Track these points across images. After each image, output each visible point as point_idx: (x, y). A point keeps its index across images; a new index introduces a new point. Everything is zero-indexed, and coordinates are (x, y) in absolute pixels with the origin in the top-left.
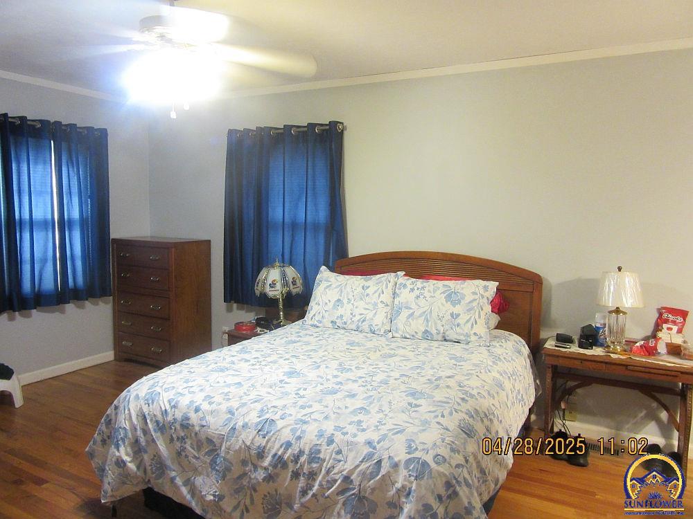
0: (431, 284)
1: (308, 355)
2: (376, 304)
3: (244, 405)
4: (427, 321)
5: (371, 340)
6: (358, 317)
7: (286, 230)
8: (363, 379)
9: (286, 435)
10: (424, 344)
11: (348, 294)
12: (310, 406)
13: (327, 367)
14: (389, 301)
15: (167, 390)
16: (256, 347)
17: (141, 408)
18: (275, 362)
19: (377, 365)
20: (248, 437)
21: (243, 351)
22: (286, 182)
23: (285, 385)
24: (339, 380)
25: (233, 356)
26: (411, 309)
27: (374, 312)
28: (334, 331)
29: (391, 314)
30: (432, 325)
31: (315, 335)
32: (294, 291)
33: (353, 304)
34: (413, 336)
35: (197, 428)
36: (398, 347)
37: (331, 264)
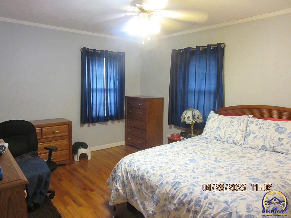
0: (268, 122)
1: (201, 152)
2: (236, 130)
3: (167, 173)
4: (264, 140)
5: (233, 148)
6: (227, 136)
7: (196, 94)
8: (227, 167)
9: (185, 190)
10: (262, 152)
11: (223, 124)
12: (198, 178)
13: (209, 159)
14: (244, 129)
15: (136, 162)
16: (178, 146)
17: (126, 168)
18: (184, 154)
19: (235, 161)
20: (168, 188)
21: (172, 147)
22: (196, 72)
23: (188, 166)
24: (214, 166)
25: (167, 149)
26: (256, 134)
27: (236, 134)
28: (215, 141)
29: (245, 136)
30: (267, 144)
31: (206, 143)
32: (198, 121)
33: (225, 129)
34: (256, 147)
35: (147, 180)
36: (248, 153)
37: (216, 110)
